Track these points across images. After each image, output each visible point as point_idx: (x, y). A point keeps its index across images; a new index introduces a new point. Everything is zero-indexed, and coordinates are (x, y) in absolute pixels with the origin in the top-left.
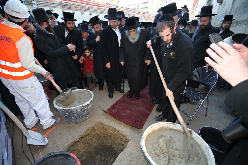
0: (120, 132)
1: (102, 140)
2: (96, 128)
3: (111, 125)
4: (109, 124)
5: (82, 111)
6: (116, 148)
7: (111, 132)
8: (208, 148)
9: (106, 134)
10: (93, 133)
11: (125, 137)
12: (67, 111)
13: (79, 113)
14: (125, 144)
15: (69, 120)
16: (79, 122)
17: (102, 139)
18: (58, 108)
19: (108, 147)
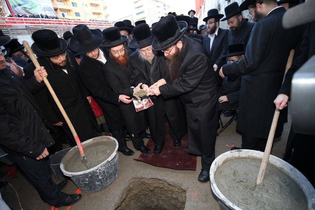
0: (168, 182)
1: (143, 201)
2: (131, 186)
3: (154, 176)
4: (150, 176)
5: (108, 168)
6: (166, 206)
7: (155, 186)
8: (293, 169)
9: (146, 191)
10: (128, 196)
11: (177, 187)
12: (86, 175)
13: (104, 173)
14: (179, 197)
15: (91, 187)
16: (107, 185)
17: (142, 199)
18: (72, 175)
19: (154, 207)
